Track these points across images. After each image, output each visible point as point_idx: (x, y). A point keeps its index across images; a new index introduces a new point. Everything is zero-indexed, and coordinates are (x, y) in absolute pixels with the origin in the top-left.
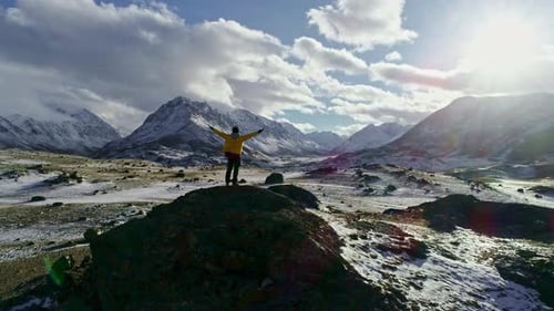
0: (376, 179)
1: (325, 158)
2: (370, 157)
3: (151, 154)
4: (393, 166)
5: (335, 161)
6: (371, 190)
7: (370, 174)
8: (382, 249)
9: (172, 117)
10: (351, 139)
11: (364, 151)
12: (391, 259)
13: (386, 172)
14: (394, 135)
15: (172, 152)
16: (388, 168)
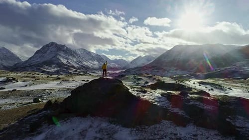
0: (141, 79)
1: (120, 71)
2: (140, 70)
3: (39, 69)
4: (148, 74)
5: (124, 72)
6: (139, 83)
7: (139, 77)
8: (137, 91)
9: (49, 51)
10: (131, 62)
11: (137, 68)
12: (139, 93)
13: (145, 76)
14: (150, 61)
15: (49, 68)
16: (146, 75)
